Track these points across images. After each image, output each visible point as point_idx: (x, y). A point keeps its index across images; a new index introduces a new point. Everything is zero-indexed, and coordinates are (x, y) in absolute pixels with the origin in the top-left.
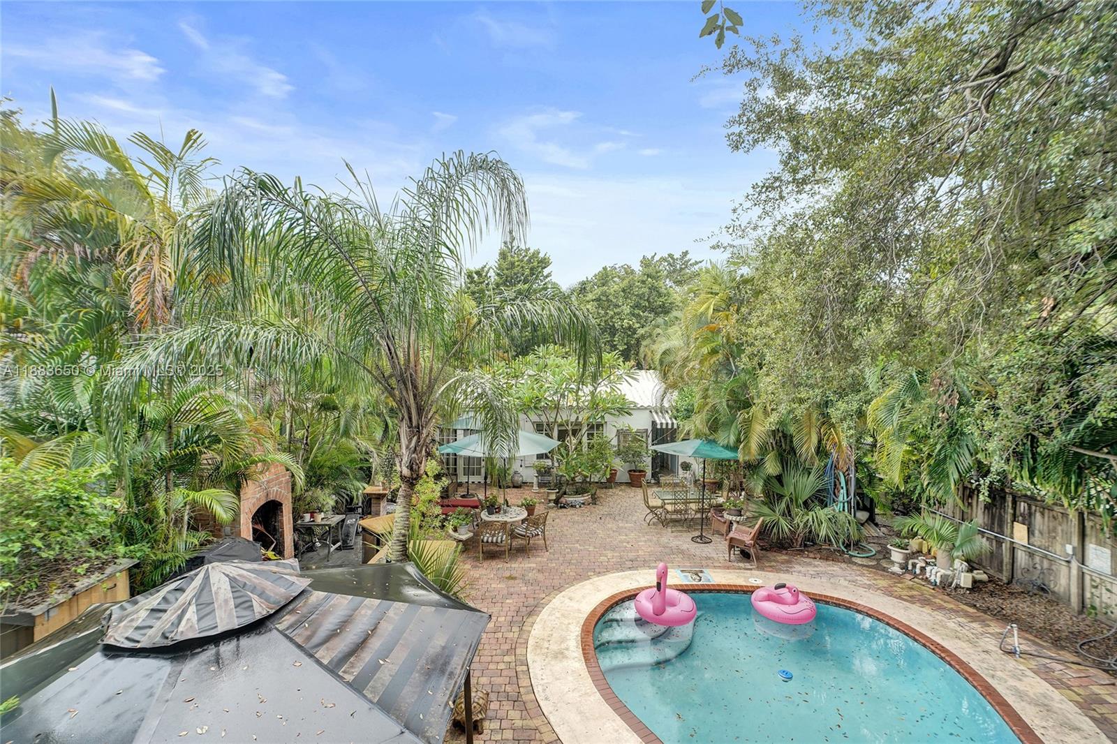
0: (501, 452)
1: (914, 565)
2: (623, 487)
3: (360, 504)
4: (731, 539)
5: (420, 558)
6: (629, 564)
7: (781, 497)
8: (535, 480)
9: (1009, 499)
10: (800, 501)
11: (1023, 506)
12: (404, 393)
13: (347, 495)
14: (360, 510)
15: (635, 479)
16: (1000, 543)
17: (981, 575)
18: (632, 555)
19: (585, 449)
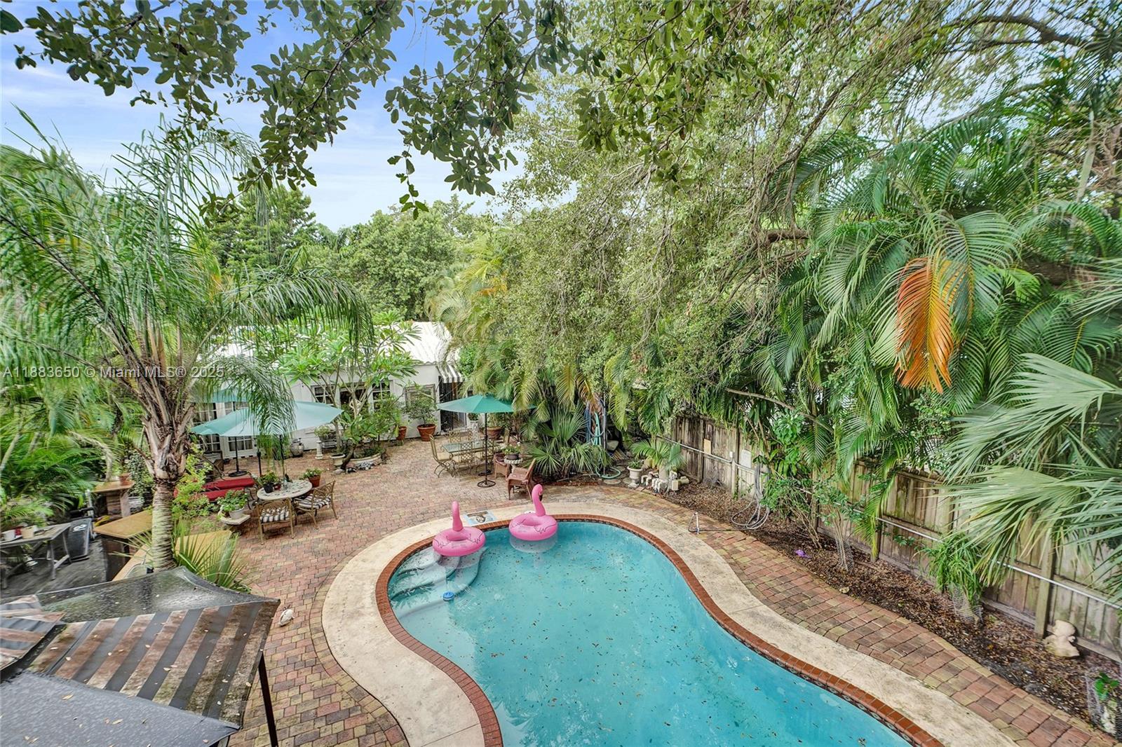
0: (274, 429)
1: (645, 479)
2: (413, 443)
3: (90, 506)
4: (510, 481)
5: (190, 558)
6: (420, 517)
7: (551, 438)
8: (318, 447)
9: (702, 423)
10: (565, 441)
11: (709, 427)
12: (148, 390)
13: (69, 498)
14: (91, 513)
15: (425, 433)
16: (696, 455)
17: (684, 480)
18: (422, 509)
19: (371, 410)
